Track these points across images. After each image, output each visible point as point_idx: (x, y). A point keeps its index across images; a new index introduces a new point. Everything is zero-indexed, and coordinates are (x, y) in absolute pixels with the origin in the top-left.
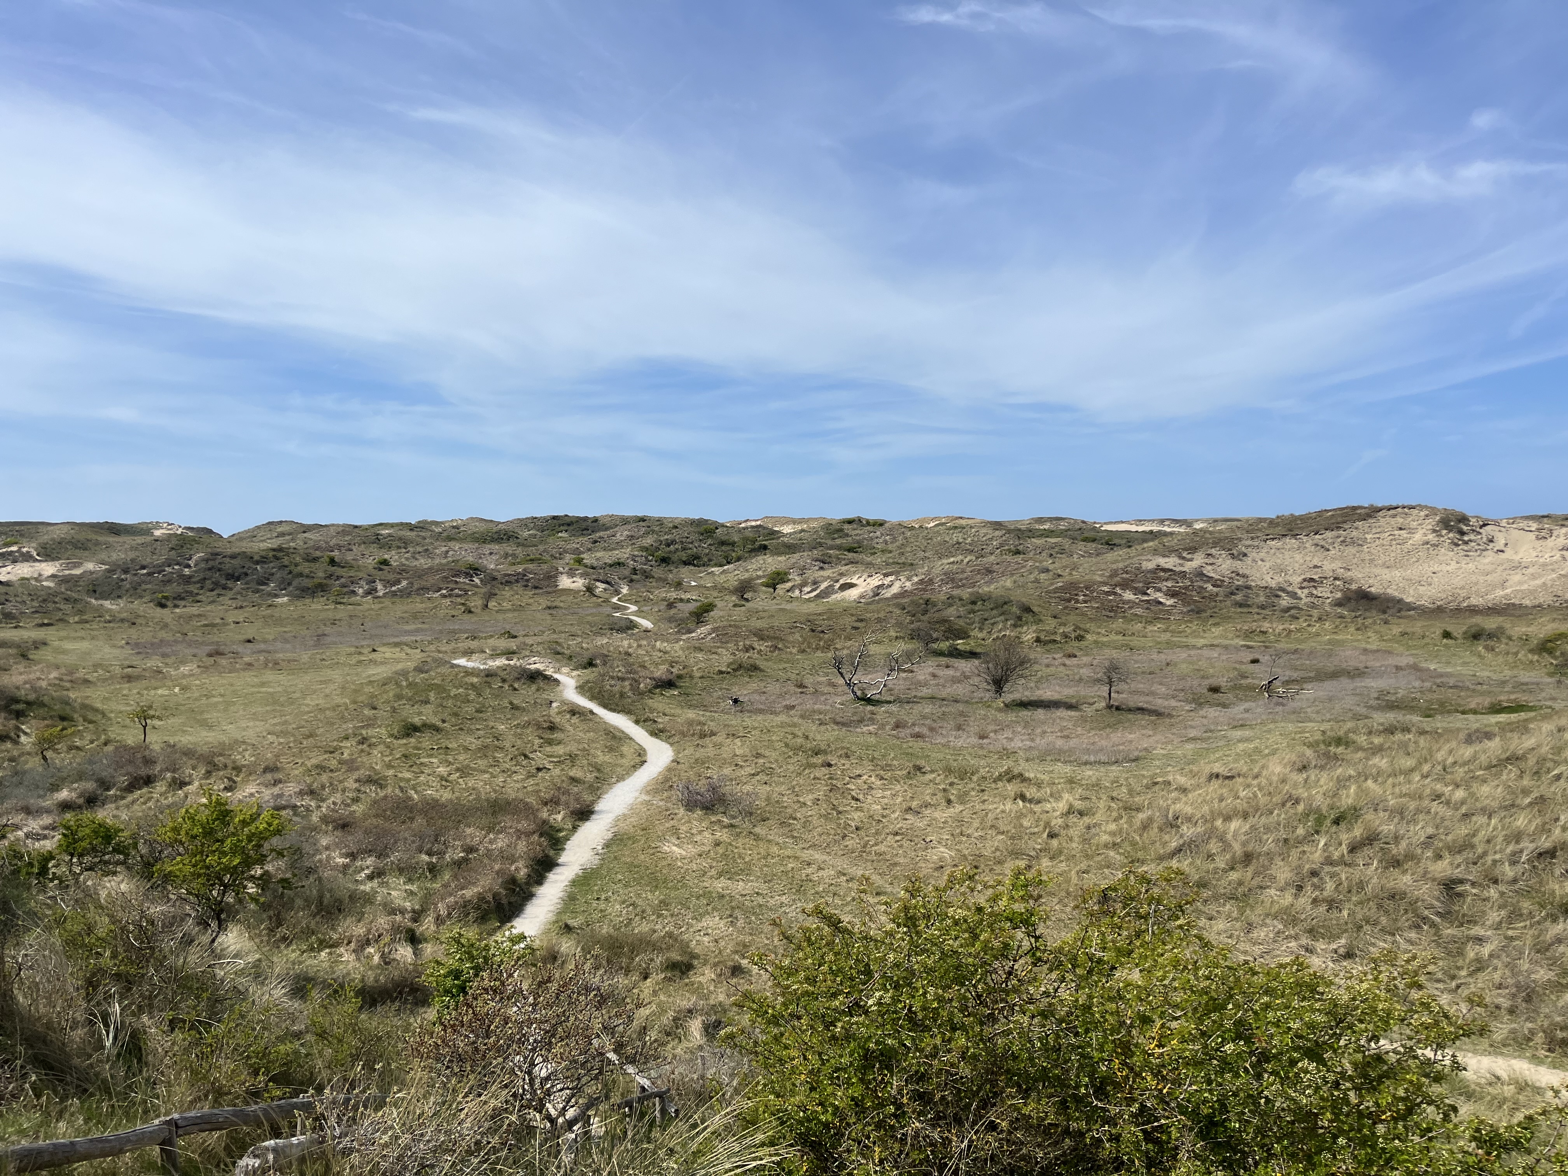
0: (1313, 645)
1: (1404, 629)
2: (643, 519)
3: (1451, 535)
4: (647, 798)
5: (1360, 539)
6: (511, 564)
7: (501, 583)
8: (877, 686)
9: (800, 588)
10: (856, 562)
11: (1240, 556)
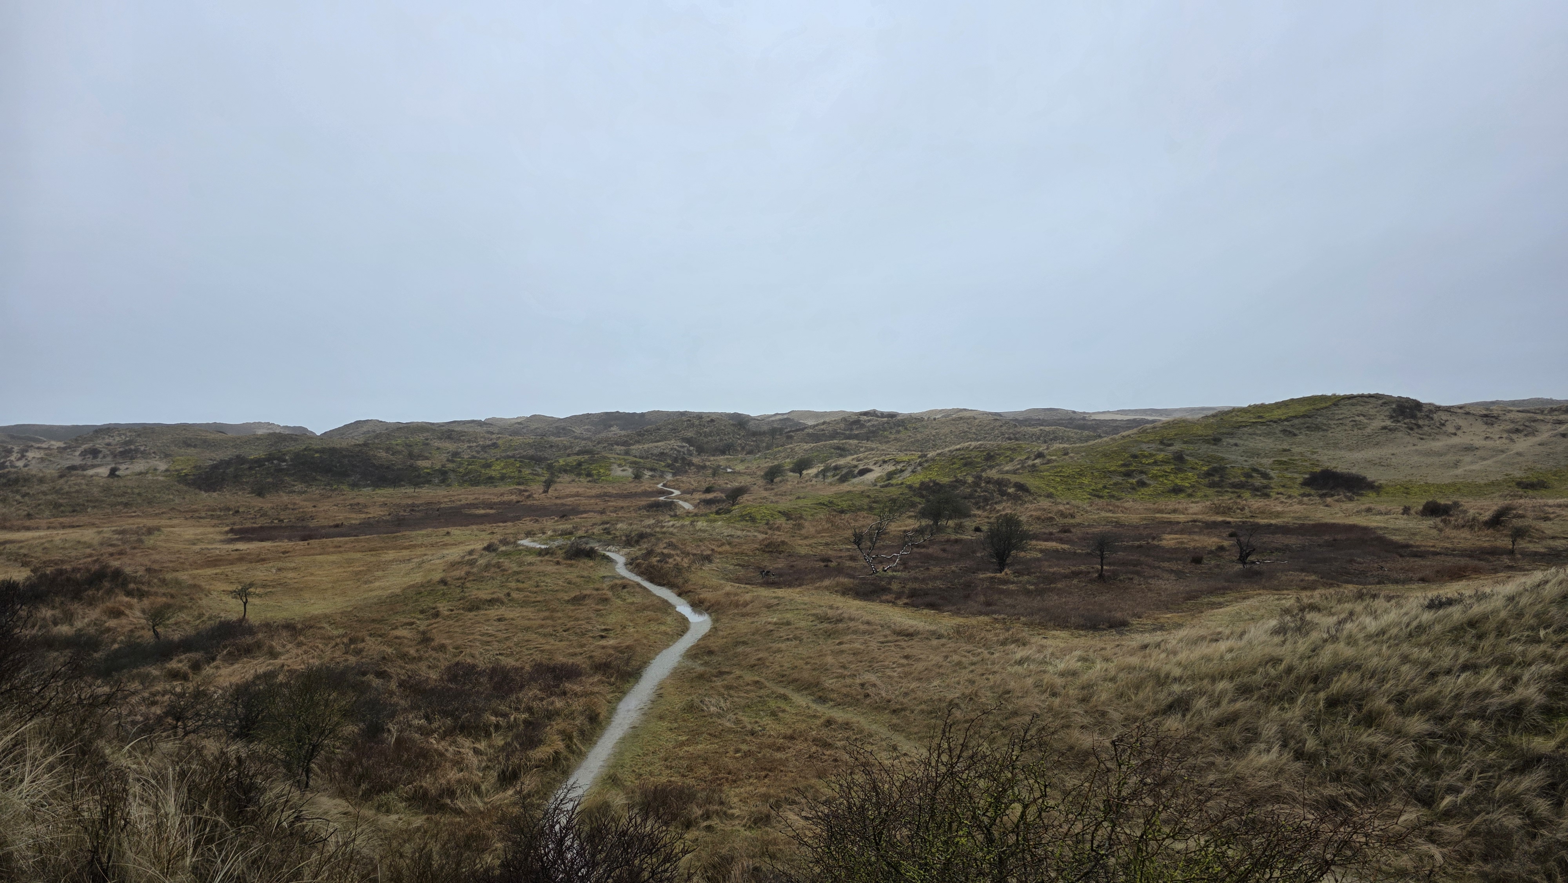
0: (1286, 520)
1: (1367, 506)
2: (683, 414)
3: (1408, 421)
4: (689, 663)
5: (1325, 425)
6: (569, 455)
7: (560, 472)
8: (893, 560)
9: (824, 473)
10: (873, 449)
11: (1216, 441)
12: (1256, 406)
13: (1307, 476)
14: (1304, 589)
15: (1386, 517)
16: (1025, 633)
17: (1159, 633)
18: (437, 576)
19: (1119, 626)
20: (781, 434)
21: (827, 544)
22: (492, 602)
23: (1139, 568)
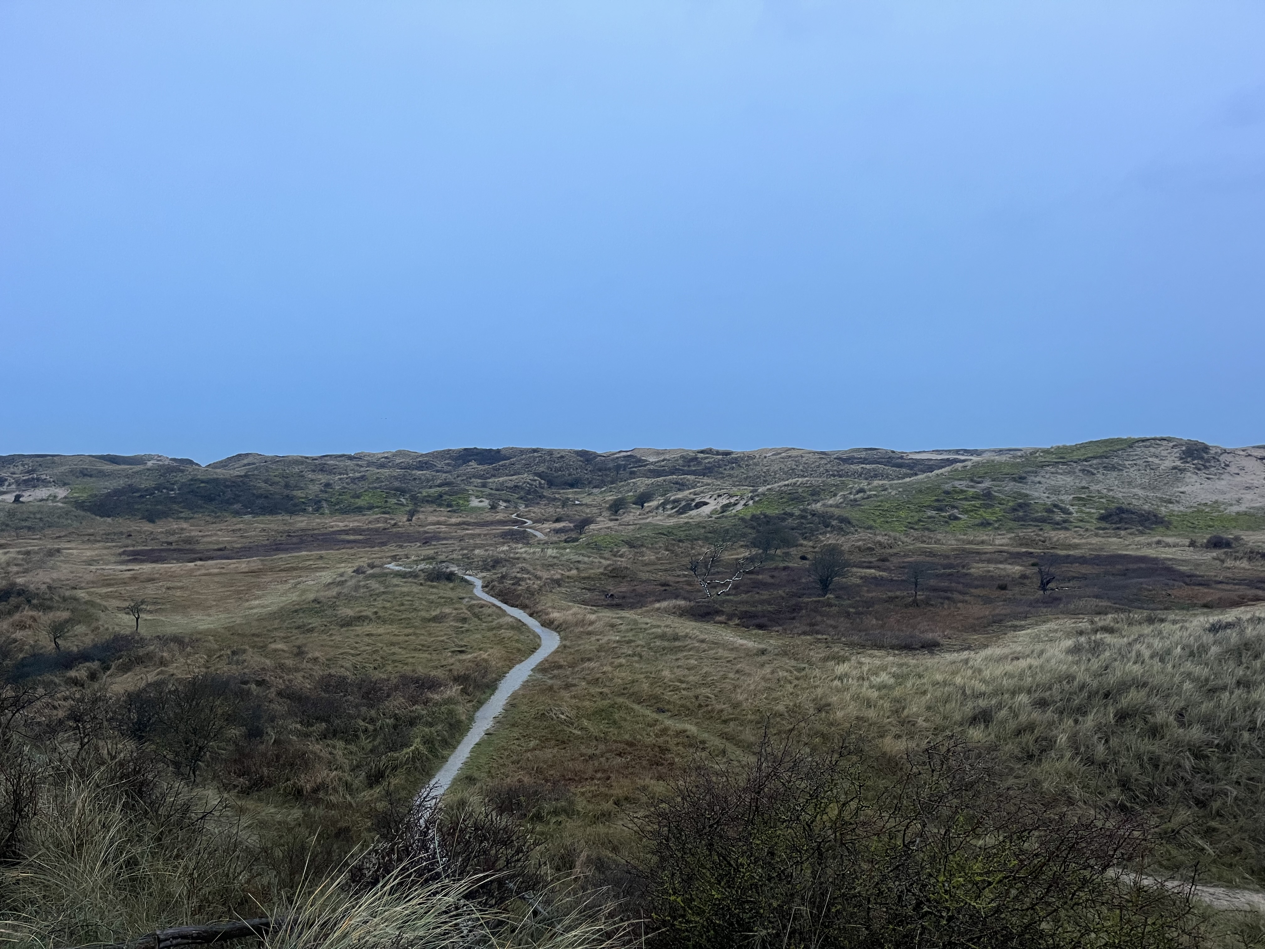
0: (1083, 551)
1: (1158, 538)
2: (535, 451)
3: (1196, 462)
4: (539, 676)
5: (1120, 465)
6: (431, 487)
7: (422, 502)
8: (726, 585)
9: (663, 505)
10: (709, 485)
11: (1021, 479)
12: (1058, 447)
13: (1103, 511)
14: (1099, 613)
15: (1174, 549)
16: (845, 652)
17: (966, 652)
18: (311, 596)
19: (931, 647)
20: (624, 470)
21: (666, 570)
22: (360, 619)
23: (949, 594)
